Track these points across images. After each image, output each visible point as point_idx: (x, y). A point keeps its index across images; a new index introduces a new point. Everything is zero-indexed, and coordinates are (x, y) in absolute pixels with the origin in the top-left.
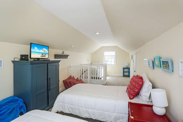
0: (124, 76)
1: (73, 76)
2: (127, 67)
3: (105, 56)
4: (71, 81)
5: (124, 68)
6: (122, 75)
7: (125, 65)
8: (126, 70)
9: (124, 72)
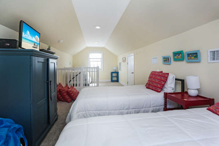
0: (112, 81)
1: (60, 83)
2: (115, 71)
3: (90, 59)
4: (61, 89)
5: (112, 73)
6: (110, 80)
7: (113, 69)
8: (114, 75)
9: (112, 77)
